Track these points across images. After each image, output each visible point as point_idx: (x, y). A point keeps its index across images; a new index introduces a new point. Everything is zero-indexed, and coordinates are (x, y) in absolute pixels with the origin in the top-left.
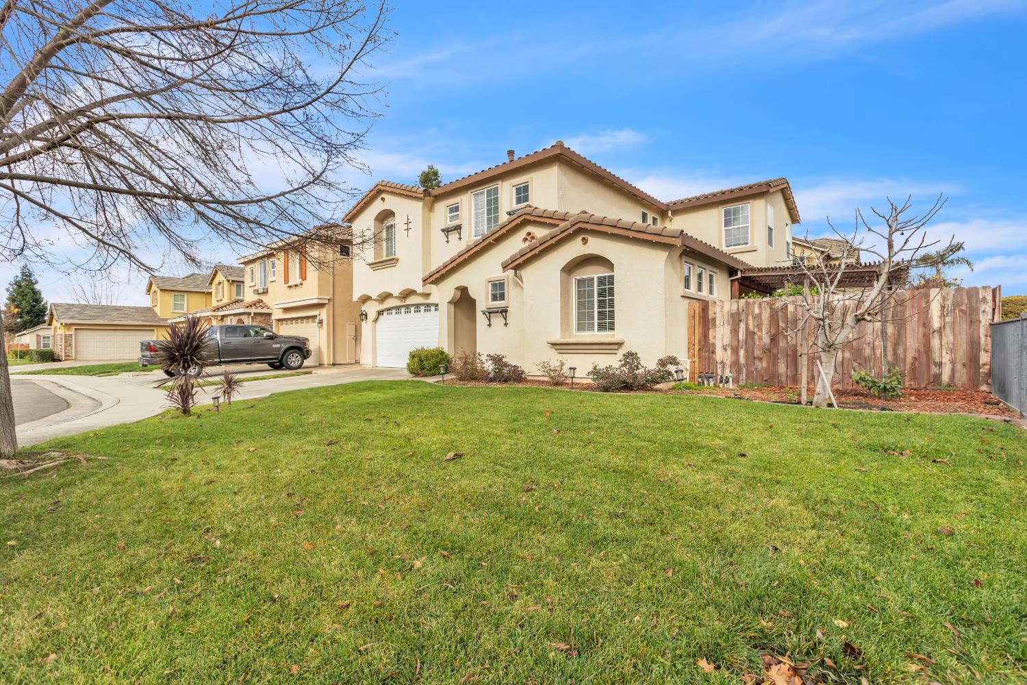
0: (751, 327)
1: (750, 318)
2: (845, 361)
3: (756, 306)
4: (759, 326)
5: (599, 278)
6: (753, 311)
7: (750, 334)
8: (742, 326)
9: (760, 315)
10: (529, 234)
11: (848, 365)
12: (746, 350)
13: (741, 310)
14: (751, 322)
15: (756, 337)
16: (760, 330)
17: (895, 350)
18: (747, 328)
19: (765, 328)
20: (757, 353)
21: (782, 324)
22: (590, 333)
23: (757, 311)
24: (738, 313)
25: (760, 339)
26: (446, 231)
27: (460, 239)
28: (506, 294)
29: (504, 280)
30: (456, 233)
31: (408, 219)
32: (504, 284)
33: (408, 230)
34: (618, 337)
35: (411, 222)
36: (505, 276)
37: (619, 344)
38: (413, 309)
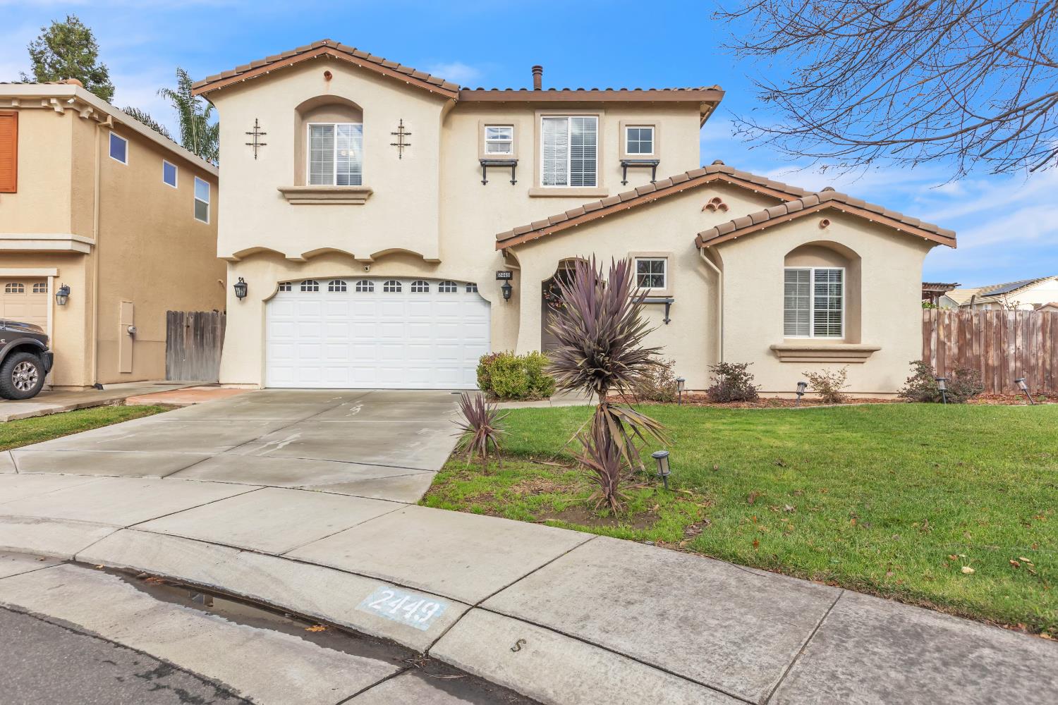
0: (942, 337)
1: (941, 327)
2: (1017, 370)
3: (946, 316)
4: (949, 336)
5: (816, 271)
6: (943, 322)
7: (941, 344)
8: (934, 335)
9: (949, 326)
10: (717, 200)
11: (1020, 374)
12: (938, 359)
13: (933, 320)
14: (941, 332)
15: (946, 347)
16: (950, 340)
17: (1051, 361)
18: (938, 338)
19: (954, 338)
20: (947, 362)
21: (968, 336)
22: (805, 337)
23: (947, 321)
24: (930, 322)
25: (950, 349)
26: (486, 165)
27: (513, 183)
28: (665, 278)
29: (667, 258)
30: (502, 172)
31: (401, 127)
32: (662, 263)
33: (401, 145)
34: (865, 343)
35: (410, 134)
36: (669, 253)
37: (871, 351)
38: (379, 286)
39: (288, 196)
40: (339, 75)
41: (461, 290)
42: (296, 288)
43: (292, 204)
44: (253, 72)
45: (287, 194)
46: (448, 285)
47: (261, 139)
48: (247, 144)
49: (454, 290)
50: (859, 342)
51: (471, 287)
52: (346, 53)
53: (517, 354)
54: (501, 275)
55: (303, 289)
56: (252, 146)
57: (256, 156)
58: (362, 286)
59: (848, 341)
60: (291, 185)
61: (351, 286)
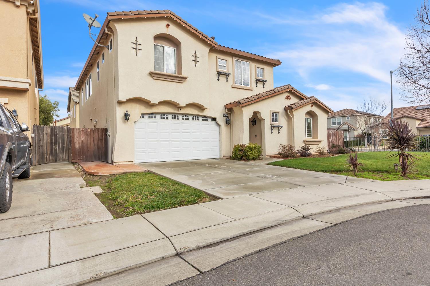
5: (307, 119)
10: (289, 96)
26: (219, 74)
27: (227, 81)
28: (278, 119)
29: (278, 113)
30: (223, 77)
31: (195, 54)
32: (277, 114)
33: (196, 61)
34: (319, 139)
35: (199, 57)
36: (279, 111)
37: (321, 141)
38: (180, 117)
39: (153, 75)
40: (172, 26)
41: (209, 120)
42: (146, 117)
43: (153, 79)
44: (139, 15)
45: (151, 74)
46: (205, 118)
47: (140, 47)
48: (132, 48)
49: (207, 120)
50: (318, 139)
51: (214, 119)
52: (178, 19)
53: (240, 144)
54: (225, 115)
55: (149, 117)
56: (134, 49)
57: (137, 54)
58: (174, 117)
59: (313, 138)
60: (153, 70)
61: (170, 117)
